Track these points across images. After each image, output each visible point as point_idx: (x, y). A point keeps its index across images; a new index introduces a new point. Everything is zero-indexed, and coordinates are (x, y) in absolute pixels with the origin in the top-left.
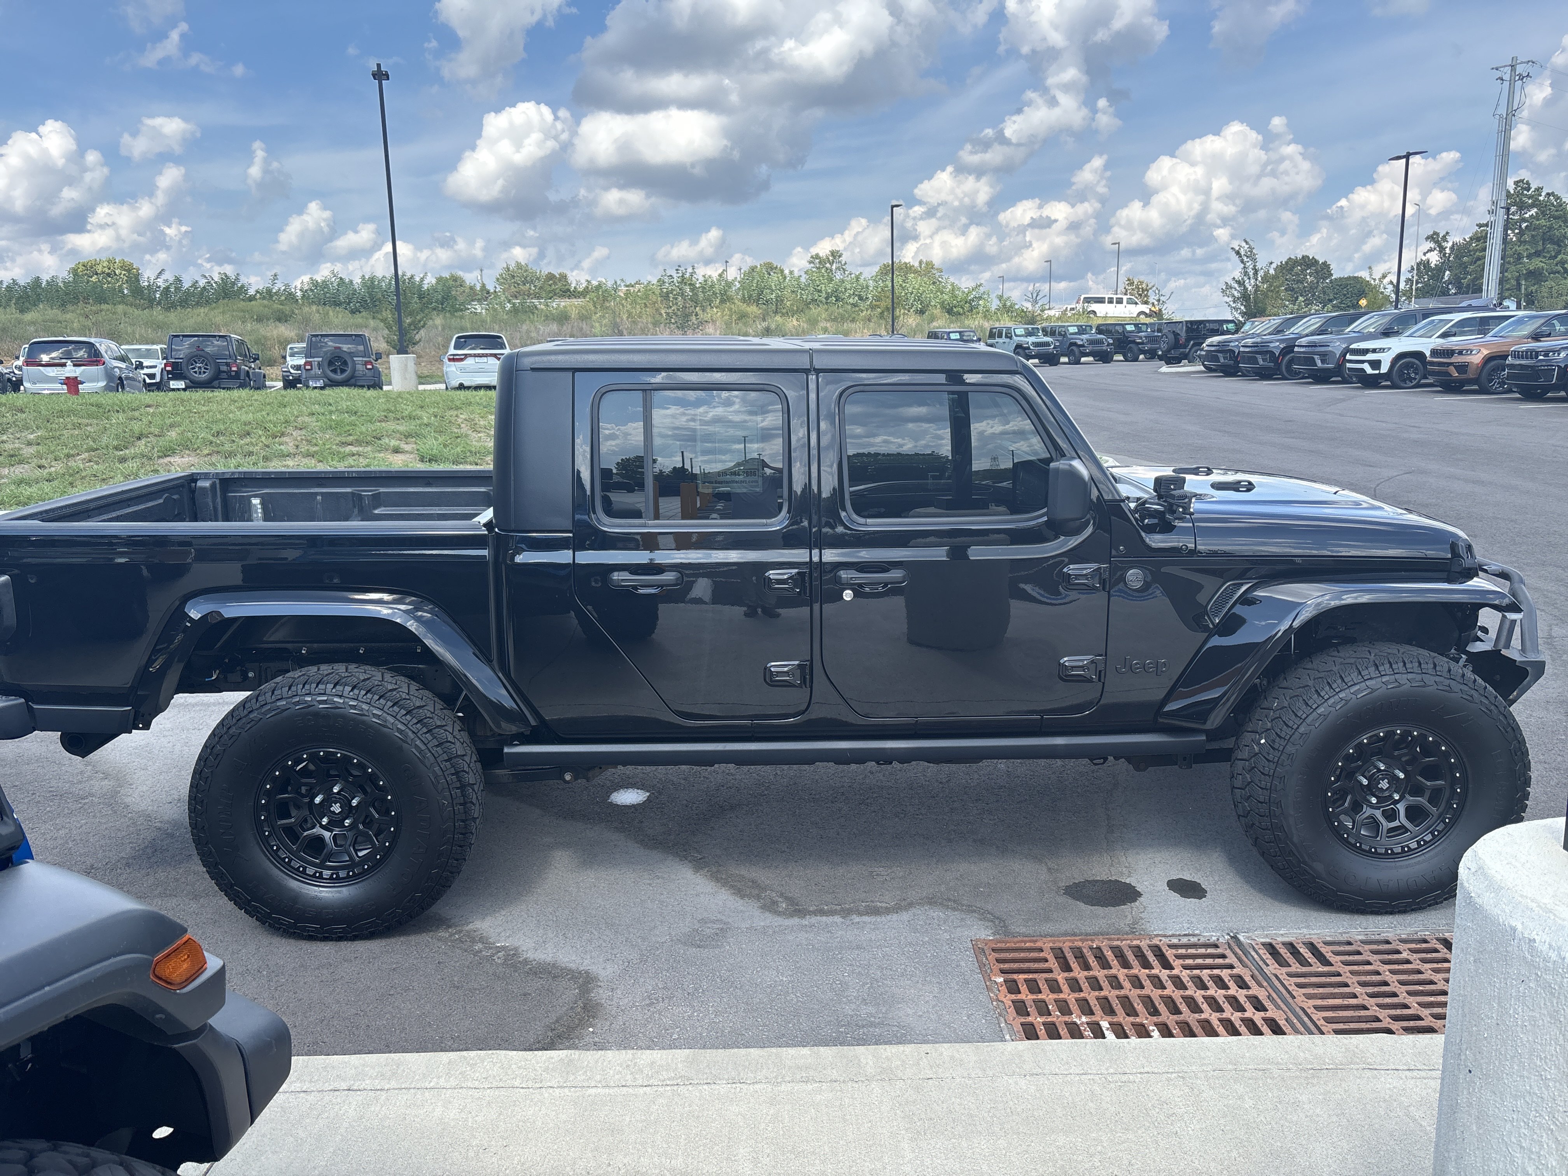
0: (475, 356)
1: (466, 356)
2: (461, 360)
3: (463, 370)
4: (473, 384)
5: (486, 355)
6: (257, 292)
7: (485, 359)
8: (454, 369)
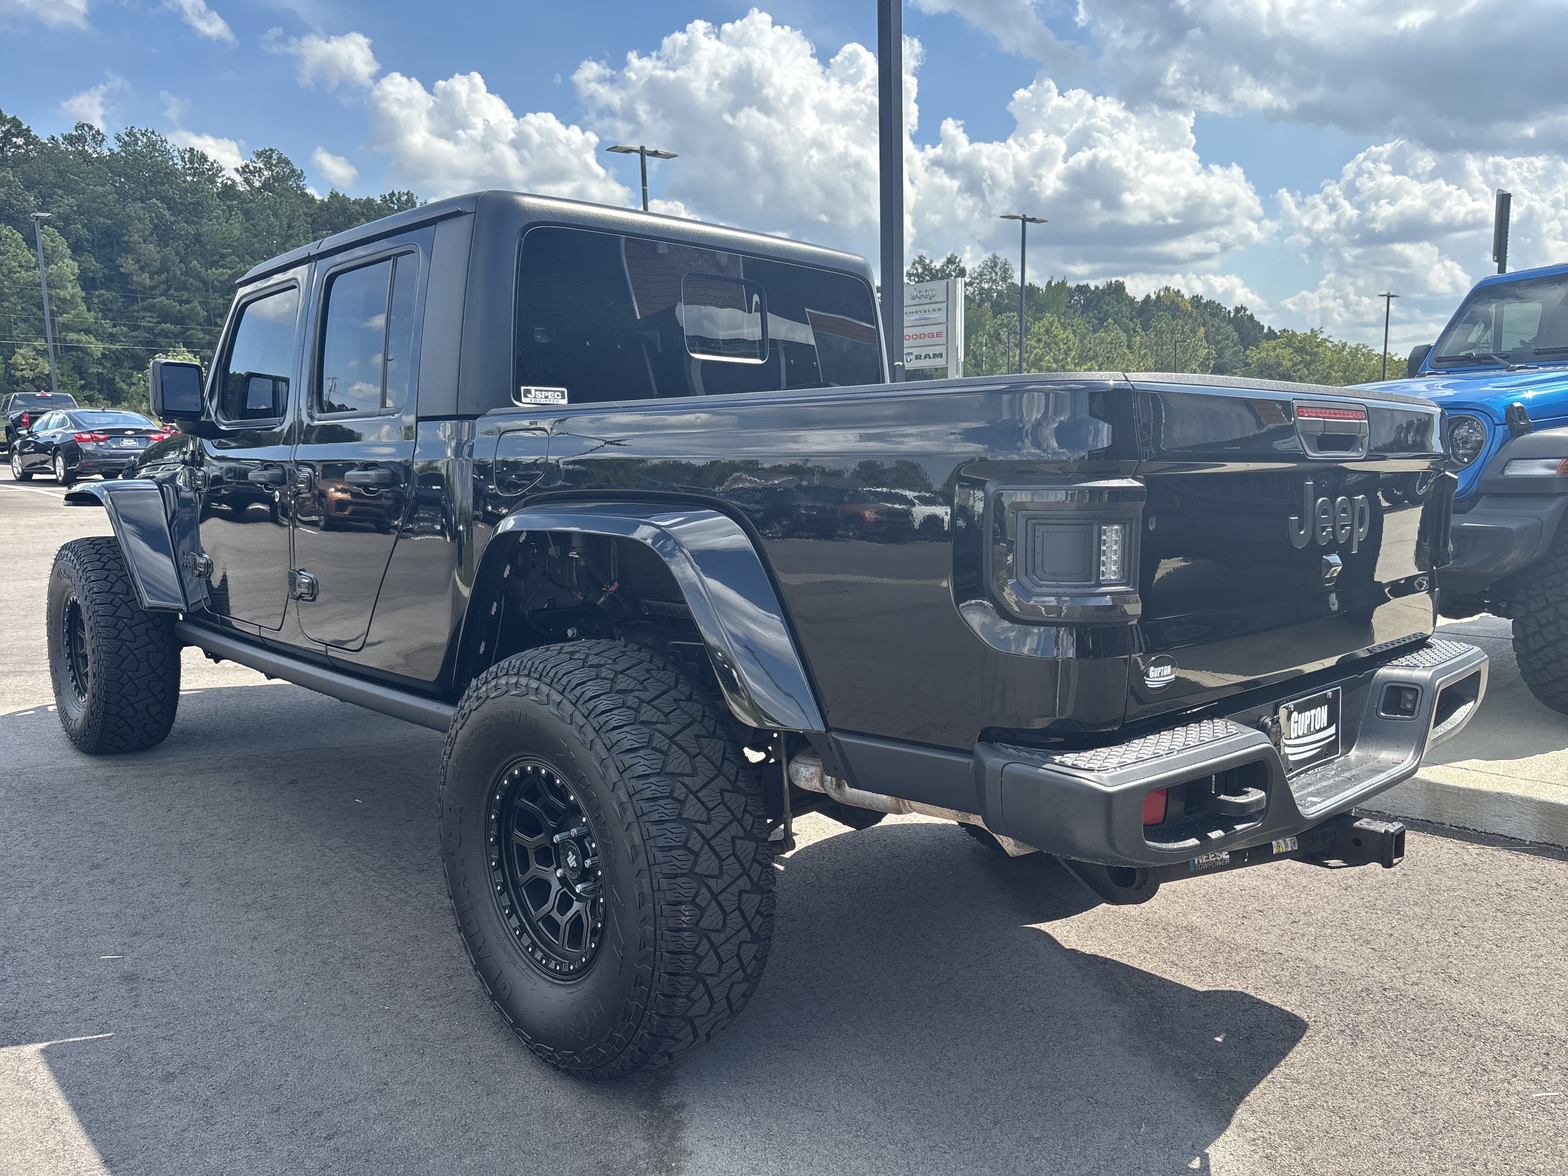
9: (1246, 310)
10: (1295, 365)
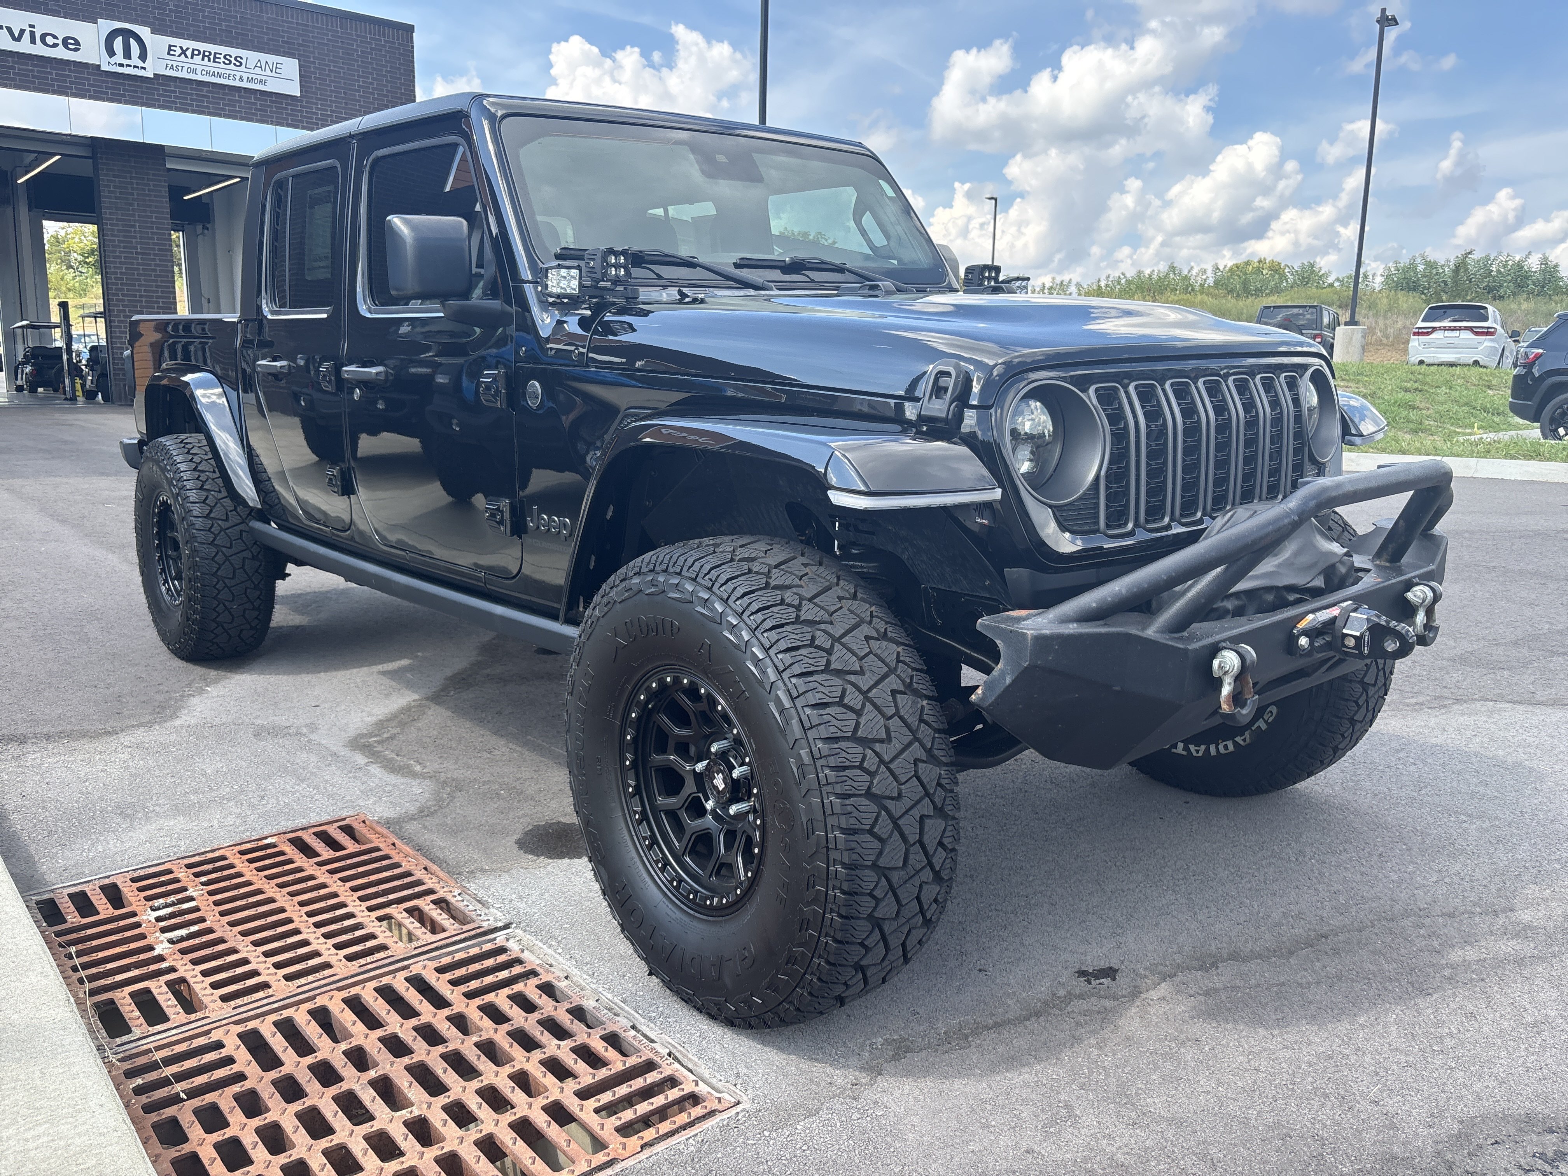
0: (1445, 329)
1: (1434, 329)
2: (1428, 334)
3: (1427, 346)
4: (1436, 361)
5: (1460, 329)
6: (1338, 280)
7: (1456, 333)
8: (1416, 344)
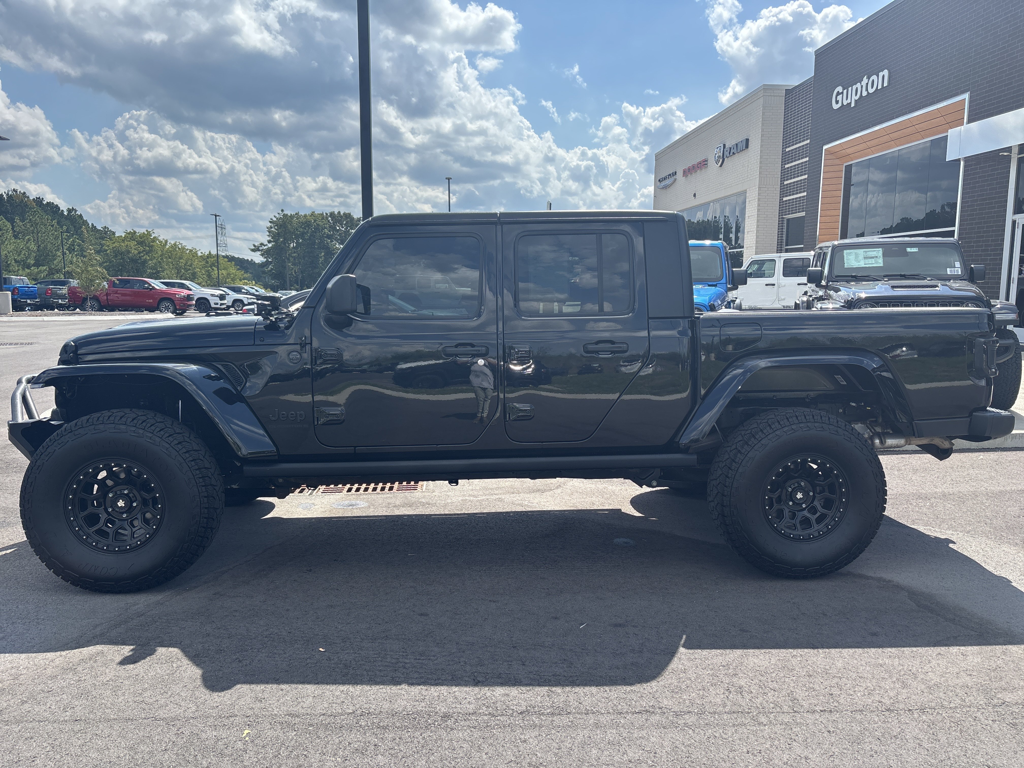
9: (76, 211)
10: (139, 253)
